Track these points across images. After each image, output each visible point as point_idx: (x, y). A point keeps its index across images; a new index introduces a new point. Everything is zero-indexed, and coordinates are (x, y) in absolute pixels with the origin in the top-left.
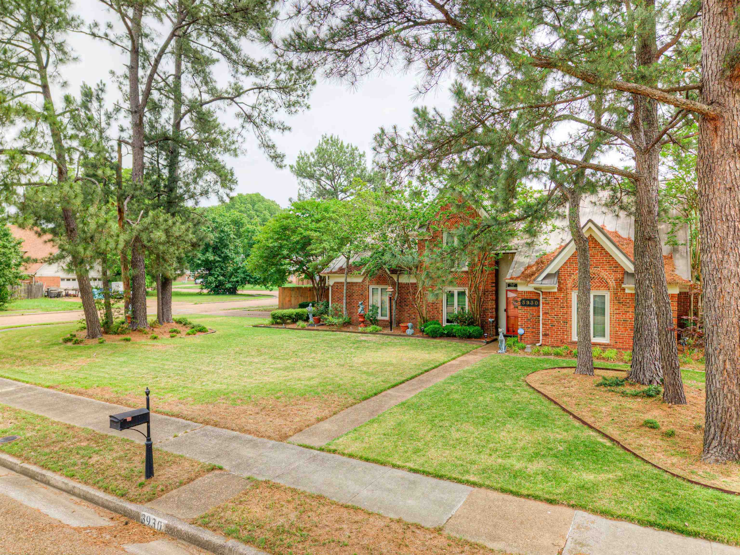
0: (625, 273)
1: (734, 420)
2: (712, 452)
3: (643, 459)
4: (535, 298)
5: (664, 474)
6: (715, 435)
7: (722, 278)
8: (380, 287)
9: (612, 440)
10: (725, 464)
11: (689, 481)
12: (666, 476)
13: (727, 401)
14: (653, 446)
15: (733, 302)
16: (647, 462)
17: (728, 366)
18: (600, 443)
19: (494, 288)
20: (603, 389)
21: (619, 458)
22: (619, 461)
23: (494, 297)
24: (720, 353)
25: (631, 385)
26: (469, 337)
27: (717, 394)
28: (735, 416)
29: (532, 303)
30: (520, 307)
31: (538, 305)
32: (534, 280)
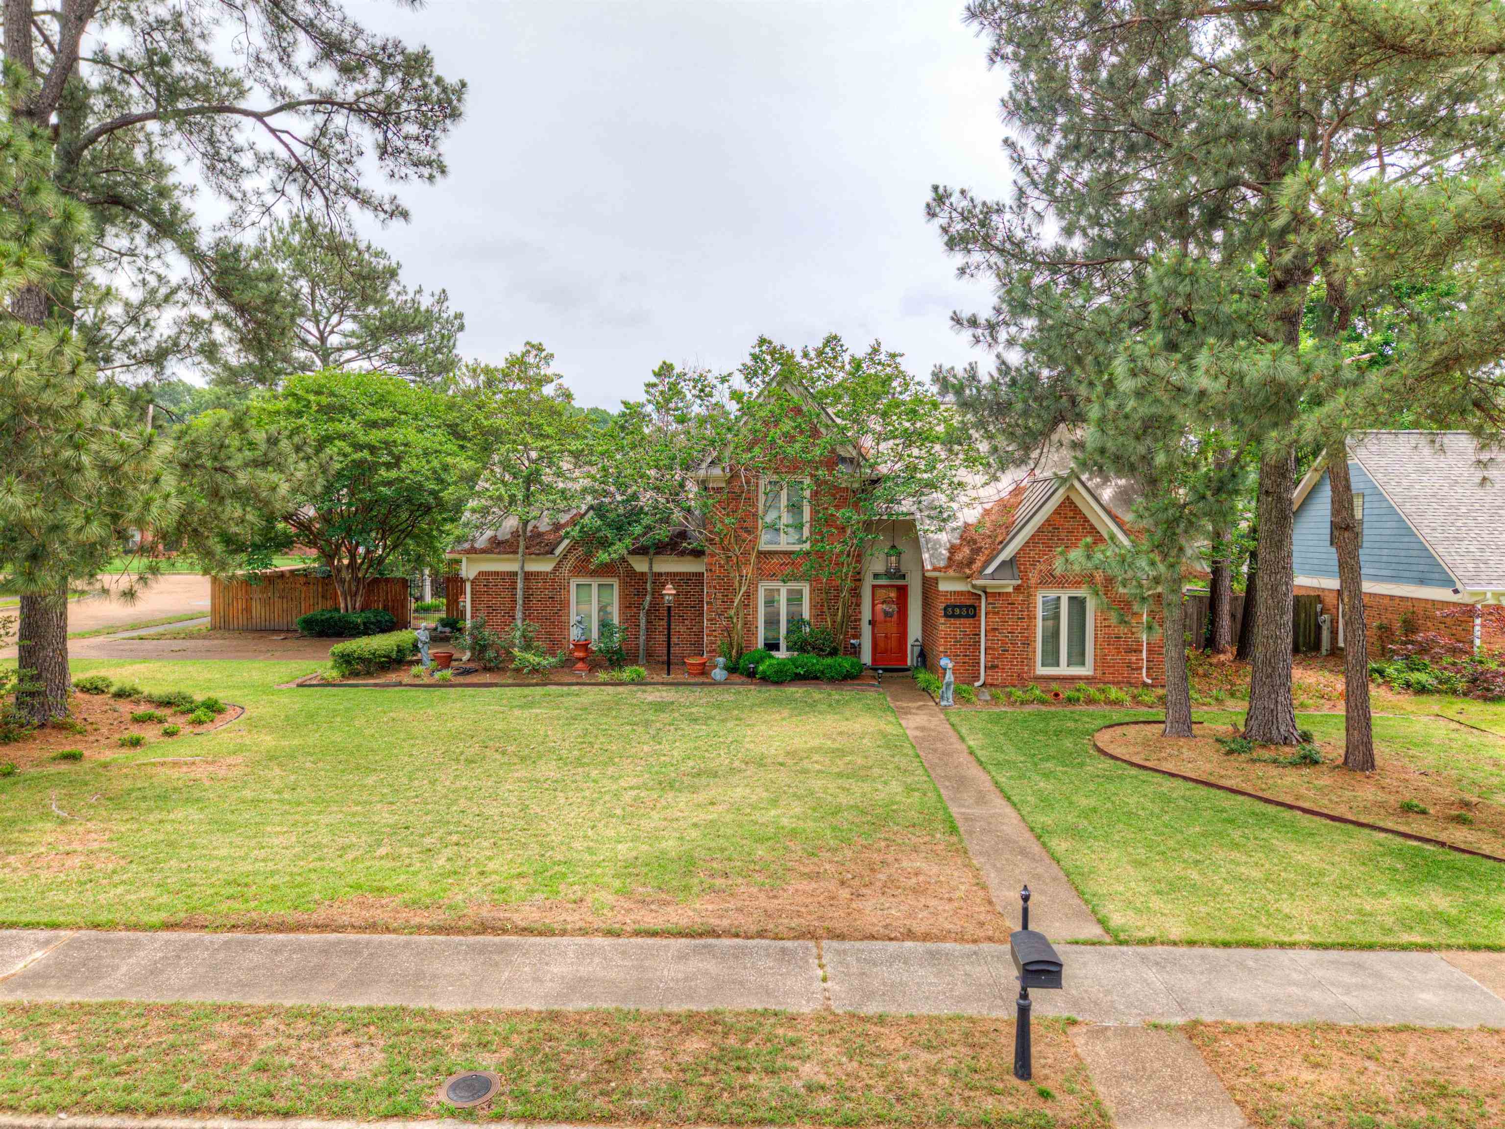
4: (968, 602)
8: (594, 582)
29: (964, 613)
30: (942, 620)
31: (974, 616)
32: (981, 572)
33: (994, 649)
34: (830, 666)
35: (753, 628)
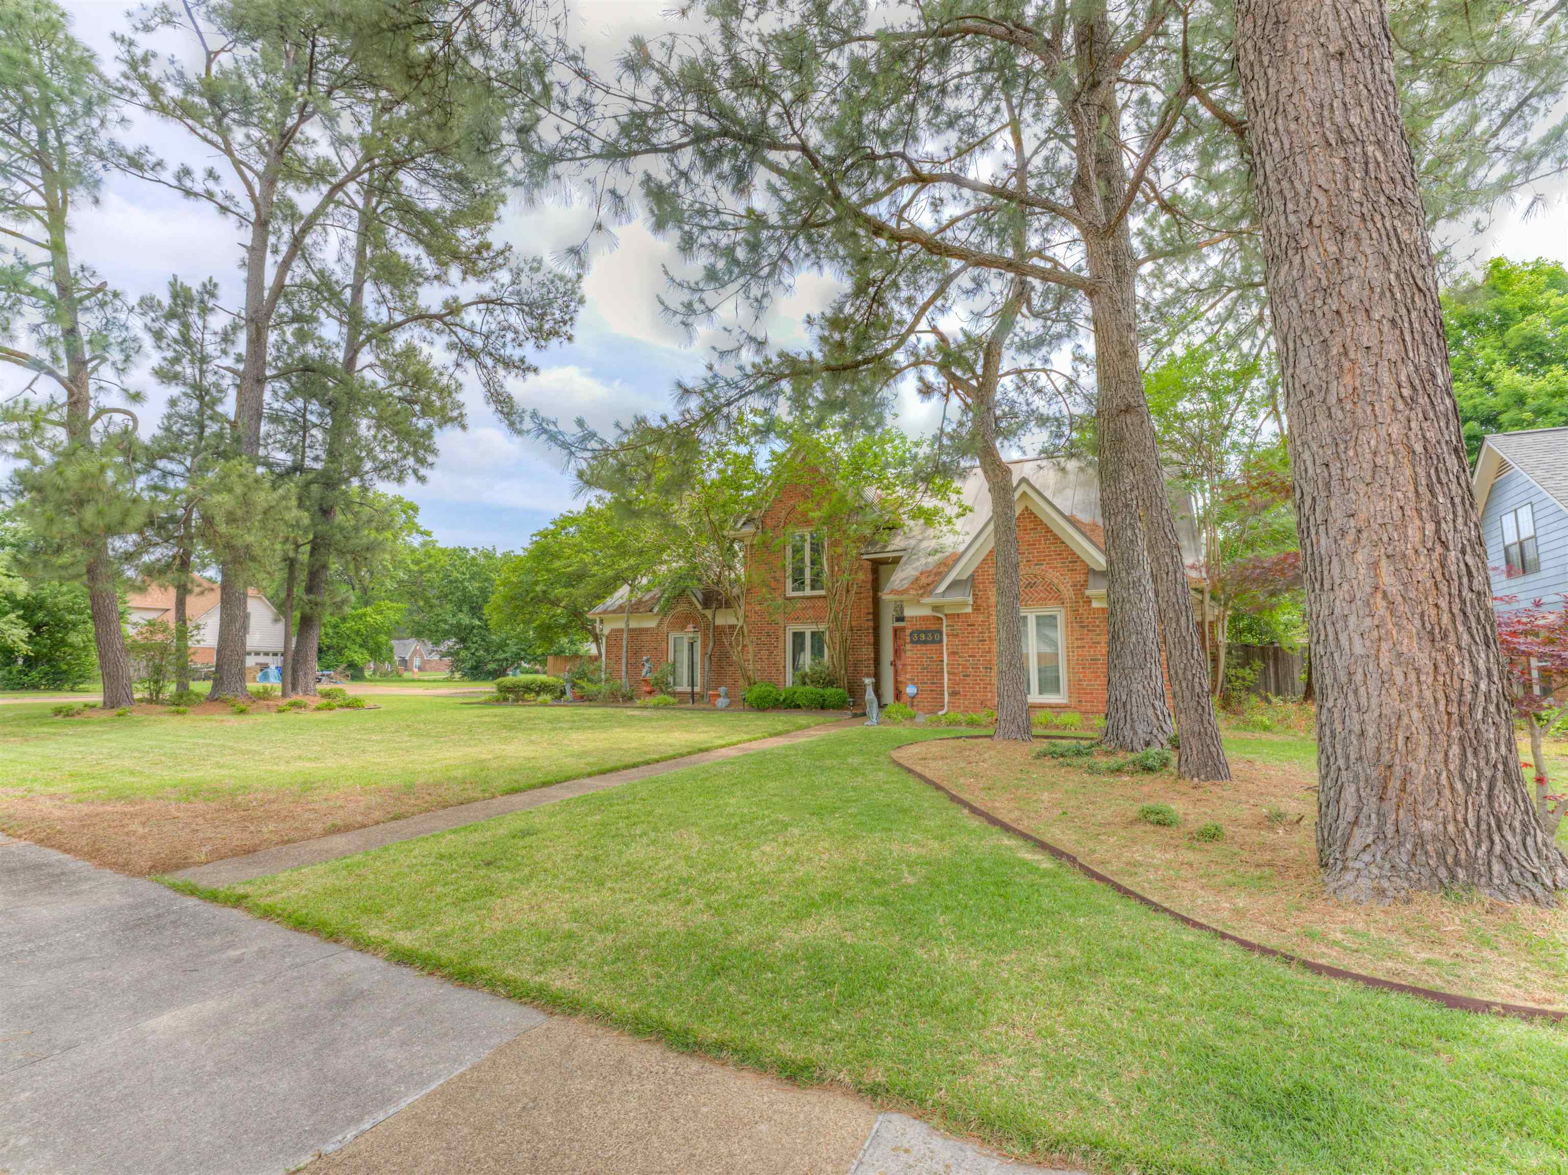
0: (1091, 572)
1: (1422, 753)
2: (1358, 865)
3: (1143, 900)
4: (934, 627)
5: (1218, 944)
6: (1359, 810)
7: (1344, 309)
8: (686, 635)
9: (1056, 853)
10: (1408, 901)
11: (1308, 965)
12: (1227, 953)
13: (1394, 692)
14: (1169, 864)
15: (1385, 377)
16: (1157, 908)
17: (1387, 579)
18: (1024, 863)
19: (871, 624)
20: (1049, 762)
21: (1072, 901)
22: (1070, 907)
23: (871, 639)
24: (1358, 540)
25: (1107, 753)
26: (822, 706)
27: (1359, 677)
28: (1424, 739)
29: (929, 638)
30: (908, 647)
31: (937, 641)
32: (932, 592)
33: (956, 674)
35: (781, 668)
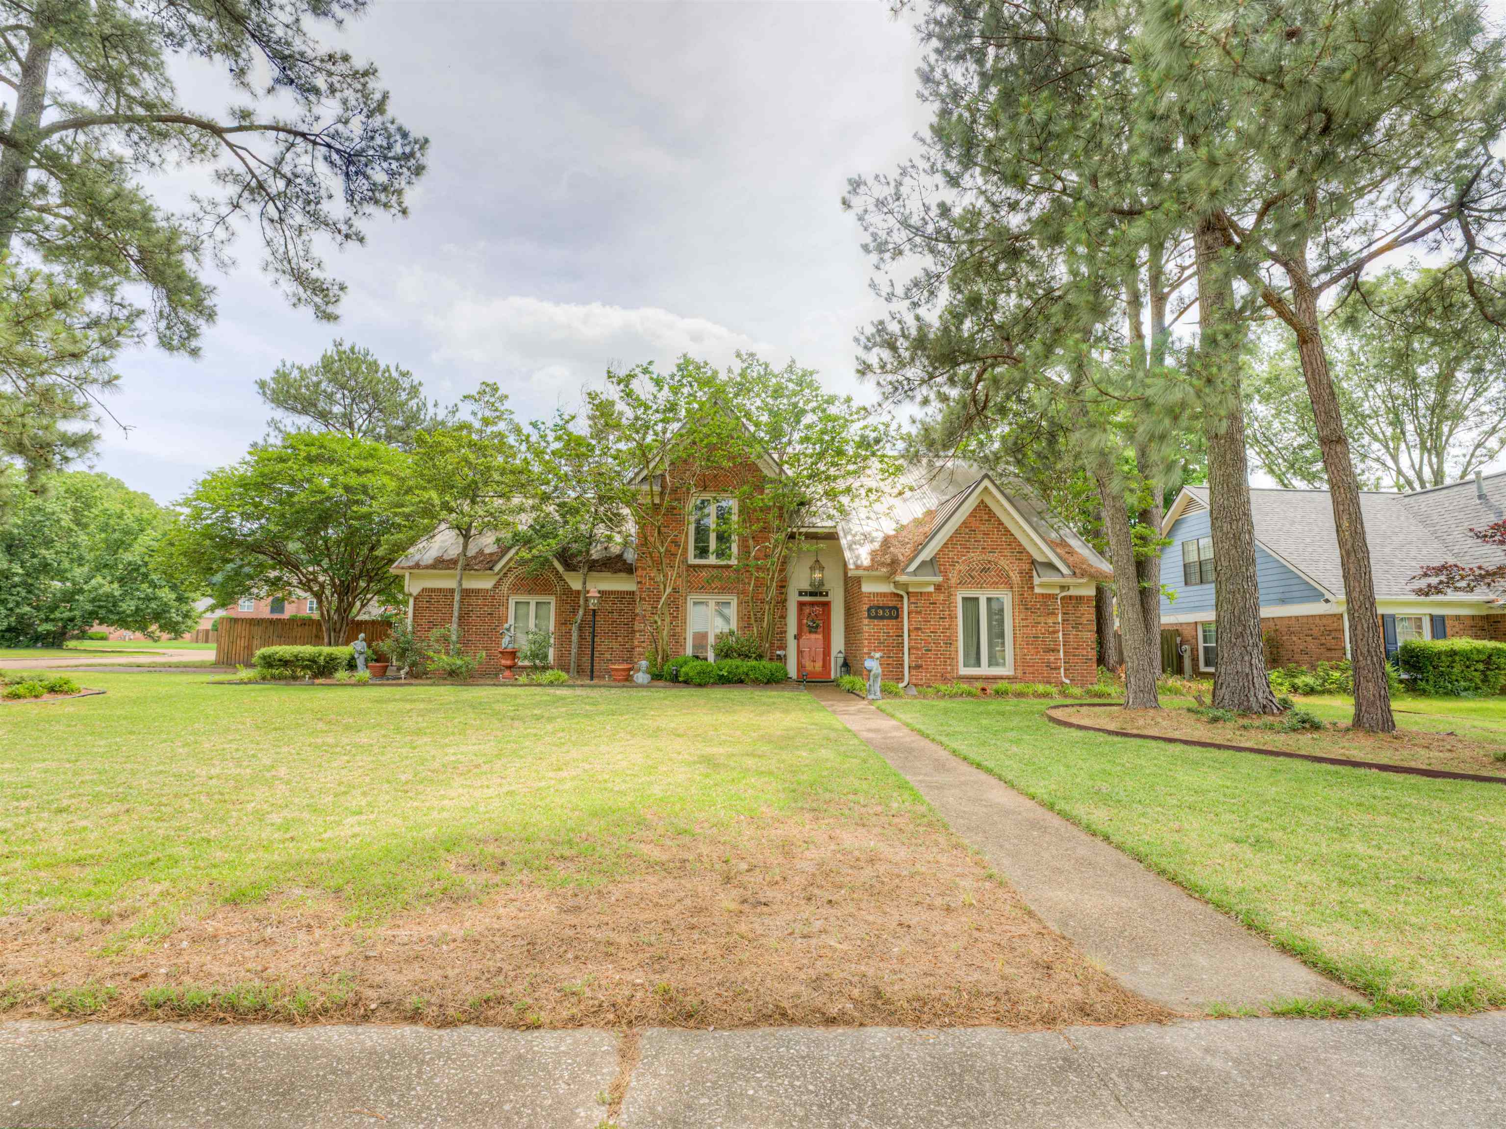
0: (1035, 562)
4: (891, 604)
8: (533, 600)
19: (784, 597)
23: (784, 612)
29: (887, 614)
30: (866, 621)
31: (897, 617)
32: (903, 570)
33: (917, 649)
34: (754, 668)
35: (681, 640)
